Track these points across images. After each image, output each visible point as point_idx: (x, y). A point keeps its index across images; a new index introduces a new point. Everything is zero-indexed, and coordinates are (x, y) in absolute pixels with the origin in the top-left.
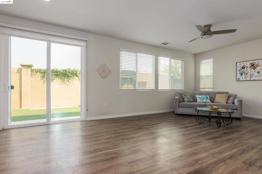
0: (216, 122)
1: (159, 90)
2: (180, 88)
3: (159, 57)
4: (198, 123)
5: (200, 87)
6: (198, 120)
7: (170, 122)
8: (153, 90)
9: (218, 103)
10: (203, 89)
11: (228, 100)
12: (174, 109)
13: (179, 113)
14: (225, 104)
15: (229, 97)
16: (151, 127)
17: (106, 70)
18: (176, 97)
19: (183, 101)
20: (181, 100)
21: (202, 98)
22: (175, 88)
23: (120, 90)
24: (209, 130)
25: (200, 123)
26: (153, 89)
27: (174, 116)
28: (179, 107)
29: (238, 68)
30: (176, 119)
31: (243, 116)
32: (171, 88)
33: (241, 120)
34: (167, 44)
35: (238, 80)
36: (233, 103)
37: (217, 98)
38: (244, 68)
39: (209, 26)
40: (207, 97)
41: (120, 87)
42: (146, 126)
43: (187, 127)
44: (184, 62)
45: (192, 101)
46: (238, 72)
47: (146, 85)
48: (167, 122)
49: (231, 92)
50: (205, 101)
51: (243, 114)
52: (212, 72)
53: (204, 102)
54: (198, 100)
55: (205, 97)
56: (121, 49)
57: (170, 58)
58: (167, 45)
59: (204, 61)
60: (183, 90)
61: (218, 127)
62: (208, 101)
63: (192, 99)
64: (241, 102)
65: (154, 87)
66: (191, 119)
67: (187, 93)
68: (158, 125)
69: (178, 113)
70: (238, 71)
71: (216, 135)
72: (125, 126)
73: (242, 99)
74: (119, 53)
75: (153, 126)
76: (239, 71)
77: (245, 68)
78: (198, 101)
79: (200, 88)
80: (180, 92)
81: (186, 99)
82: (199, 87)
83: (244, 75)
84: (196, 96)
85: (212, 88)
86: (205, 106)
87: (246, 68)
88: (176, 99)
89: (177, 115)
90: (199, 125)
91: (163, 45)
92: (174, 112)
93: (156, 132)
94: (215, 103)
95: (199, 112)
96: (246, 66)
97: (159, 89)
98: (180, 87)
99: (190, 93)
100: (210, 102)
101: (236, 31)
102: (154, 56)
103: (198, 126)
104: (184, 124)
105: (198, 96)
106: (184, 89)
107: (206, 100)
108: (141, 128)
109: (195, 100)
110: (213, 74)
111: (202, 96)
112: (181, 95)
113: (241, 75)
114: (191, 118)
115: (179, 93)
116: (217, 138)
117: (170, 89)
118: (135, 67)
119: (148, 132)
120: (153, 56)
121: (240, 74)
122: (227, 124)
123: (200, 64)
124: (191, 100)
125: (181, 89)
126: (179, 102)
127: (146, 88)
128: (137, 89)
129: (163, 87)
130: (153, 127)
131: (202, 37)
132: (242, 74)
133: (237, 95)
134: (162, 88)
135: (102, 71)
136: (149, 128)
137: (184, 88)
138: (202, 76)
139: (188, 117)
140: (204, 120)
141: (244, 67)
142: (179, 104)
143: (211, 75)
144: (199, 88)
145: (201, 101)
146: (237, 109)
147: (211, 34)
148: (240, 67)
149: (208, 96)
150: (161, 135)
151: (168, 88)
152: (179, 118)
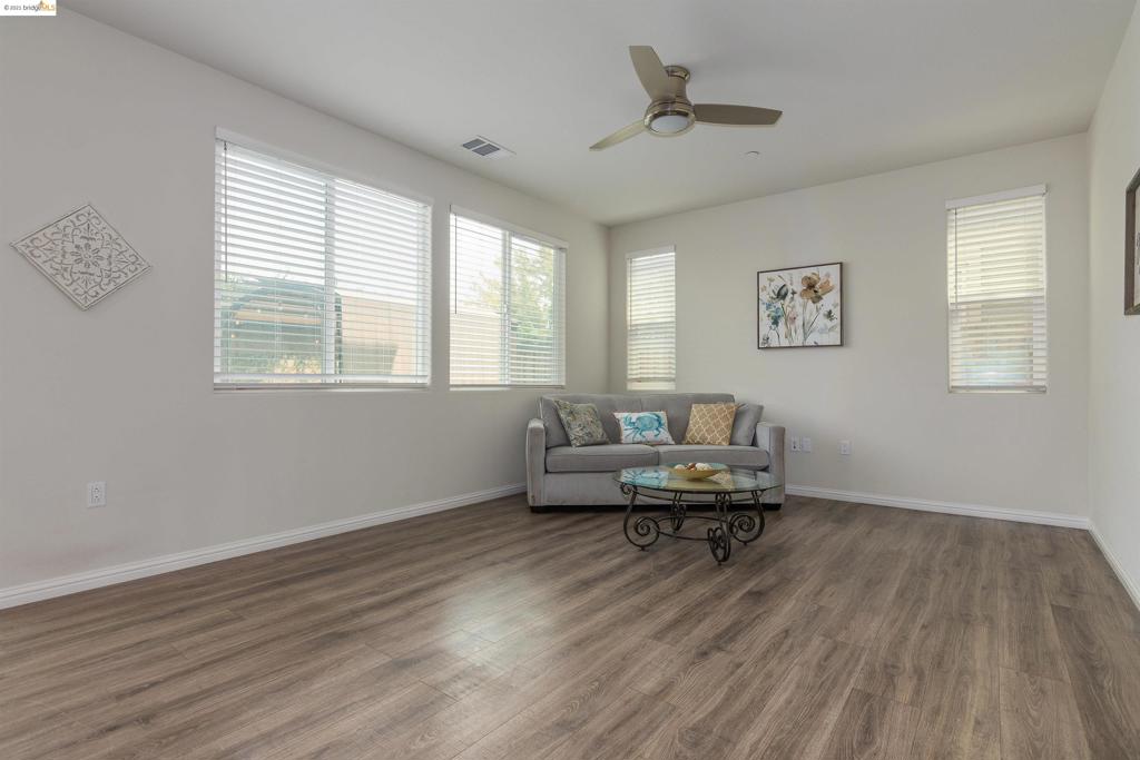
0: (710, 539)
1: (452, 389)
2: (545, 377)
3: (452, 217)
4: (633, 552)
5: (629, 372)
6: (634, 532)
7: (506, 561)
8: (422, 386)
9: (698, 443)
10: (639, 380)
11: (734, 426)
12: (525, 480)
13: (547, 504)
14: (725, 446)
15: (738, 415)
16: (396, 619)
17: (102, 253)
18: (536, 424)
19: (564, 442)
20: (556, 436)
21: (638, 424)
22: (525, 377)
23: (217, 388)
24: (685, 584)
25: (643, 548)
26: (420, 381)
27: (526, 518)
28: (546, 472)
29: (765, 297)
30: (532, 537)
31: (788, 492)
32: (512, 376)
33: (781, 511)
34: (491, 149)
35: (764, 346)
36: (754, 443)
37: (697, 422)
38: (784, 297)
39: (680, 74)
40: (659, 420)
41: (217, 370)
42: (372, 608)
43: (587, 584)
44: (564, 255)
45: (599, 439)
46: (764, 313)
47: (392, 360)
48: (493, 564)
49: (742, 394)
50: (650, 435)
51: (787, 486)
52: (674, 309)
53: (647, 443)
54: (628, 432)
55: (651, 419)
56: (222, 133)
57: (503, 228)
58: (491, 156)
59: (641, 261)
60: (562, 387)
61: (717, 563)
62: (665, 435)
63: (601, 430)
64: (780, 434)
65: (428, 372)
66: (598, 527)
67: (578, 401)
68: (440, 593)
69: (544, 502)
70: (763, 308)
71: (722, 617)
72: (223, 638)
73: (782, 425)
74: (212, 156)
75: (410, 604)
76: (768, 307)
77: (786, 294)
78: (623, 437)
79: (630, 377)
80: (551, 397)
81: (575, 432)
82: (625, 374)
83: (784, 326)
84: (615, 414)
85: (673, 380)
86: (654, 461)
87: (790, 295)
88: (535, 431)
89: (536, 510)
90: (639, 559)
91: (470, 154)
92: (525, 494)
93: (429, 656)
94: (688, 443)
95: (635, 493)
96: (790, 288)
97: (451, 383)
98: (546, 373)
99: (593, 401)
100: (670, 441)
101: (781, 121)
102: (430, 209)
103: (640, 570)
104: (577, 565)
105: (626, 414)
106: (567, 382)
107: (656, 432)
108: (332, 635)
109: (613, 435)
110: (677, 318)
111: (641, 414)
112: (554, 409)
113: (773, 323)
114: (599, 522)
115: (547, 404)
116: (732, 639)
117: (507, 383)
118: (322, 265)
119: (377, 660)
120: (421, 205)
121: (770, 322)
122: (745, 543)
123: (629, 269)
124: (599, 433)
125: (553, 381)
126: (547, 449)
127: (390, 380)
128: (331, 380)
129: (473, 375)
130: (409, 614)
131: (649, 127)
132: (776, 322)
133: (761, 408)
134: (468, 380)
135: (70, 259)
136: (387, 622)
137: (564, 379)
138: (633, 323)
139: (587, 520)
140: (658, 533)
141: (783, 292)
142: (549, 459)
143: (669, 320)
144: (625, 380)
145: (638, 438)
146: (768, 467)
147: (686, 115)
148: (769, 290)
149: (662, 414)
150: (457, 677)
151: (495, 380)
152: (548, 532)
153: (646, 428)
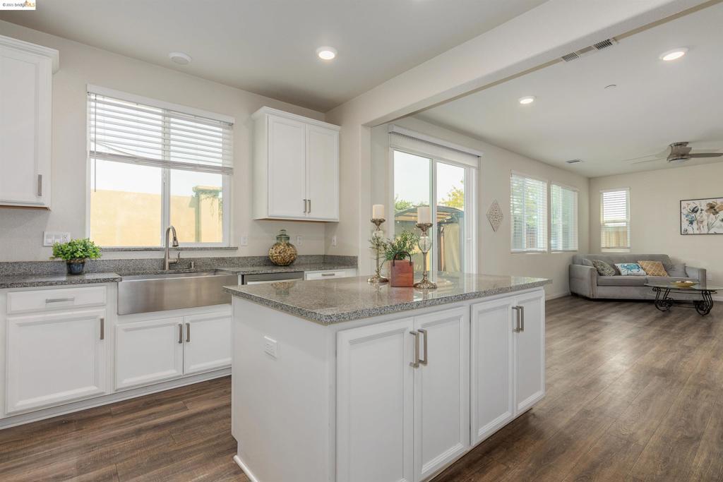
1: (552, 252)
2: (571, 247)
3: (551, 185)
5: (602, 244)
8: (544, 252)
10: (608, 248)
17: (498, 214)
21: (628, 267)
22: (566, 246)
23: (512, 253)
26: (544, 250)
28: (598, 285)
29: (685, 212)
34: (577, 161)
35: (685, 233)
40: (638, 266)
44: (577, 194)
46: (684, 219)
50: (635, 271)
55: (634, 265)
59: (608, 194)
60: (576, 251)
62: (642, 271)
64: (703, 272)
65: (546, 246)
69: (597, 297)
70: (683, 216)
76: (687, 216)
77: (697, 211)
79: (603, 247)
82: (600, 245)
83: (696, 225)
84: (613, 264)
85: (628, 248)
88: (593, 270)
89: (592, 300)
96: (700, 208)
102: (546, 184)
107: (638, 270)
113: (690, 223)
117: (562, 249)
123: (602, 198)
125: (574, 248)
128: (525, 250)
135: (494, 217)
137: (577, 247)
141: (695, 209)
142: (599, 280)
144: (600, 248)
145: (629, 272)
148: (687, 208)
153: (632, 268)
